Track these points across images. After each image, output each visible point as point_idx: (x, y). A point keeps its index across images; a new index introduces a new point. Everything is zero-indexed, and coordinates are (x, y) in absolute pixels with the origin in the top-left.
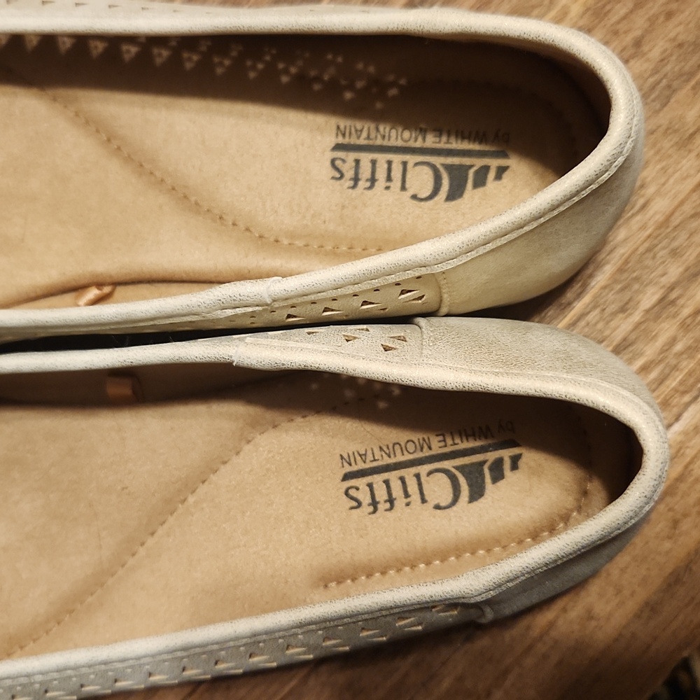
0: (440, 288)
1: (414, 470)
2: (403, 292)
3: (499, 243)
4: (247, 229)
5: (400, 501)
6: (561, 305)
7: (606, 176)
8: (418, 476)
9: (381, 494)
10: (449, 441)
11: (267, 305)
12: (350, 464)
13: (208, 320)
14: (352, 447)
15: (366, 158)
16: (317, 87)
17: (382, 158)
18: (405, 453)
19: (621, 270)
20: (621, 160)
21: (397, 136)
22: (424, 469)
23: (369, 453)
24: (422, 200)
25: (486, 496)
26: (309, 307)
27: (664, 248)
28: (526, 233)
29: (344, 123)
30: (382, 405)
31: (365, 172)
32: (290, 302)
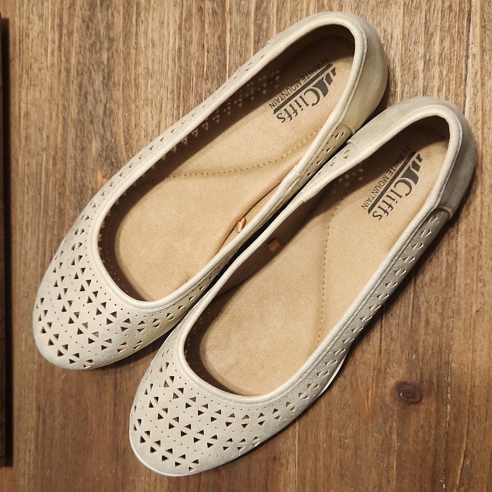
0: (346, 126)
1: (389, 190)
2: (336, 137)
3: (351, 97)
4: (270, 162)
5: (393, 203)
6: (392, 94)
7: (365, 50)
8: (392, 191)
9: (385, 207)
10: (392, 171)
11: (299, 176)
12: (367, 206)
13: (286, 197)
14: (363, 201)
15: (287, 106)
16: (252, 98)
17: (292, 102)
18: (381, 187)
19: (402, 65)
20: (366, 42)
21: (291, 91)
22: (392, 187)
23: (370, 197)
24: (316, 103)
25: (419, 178)
26: (312, 166)
27: (410, 45)
28: (357, 87)
29: (270, 102)
30: (360, 179)
31: (291, 111)
32: (305, 170)
